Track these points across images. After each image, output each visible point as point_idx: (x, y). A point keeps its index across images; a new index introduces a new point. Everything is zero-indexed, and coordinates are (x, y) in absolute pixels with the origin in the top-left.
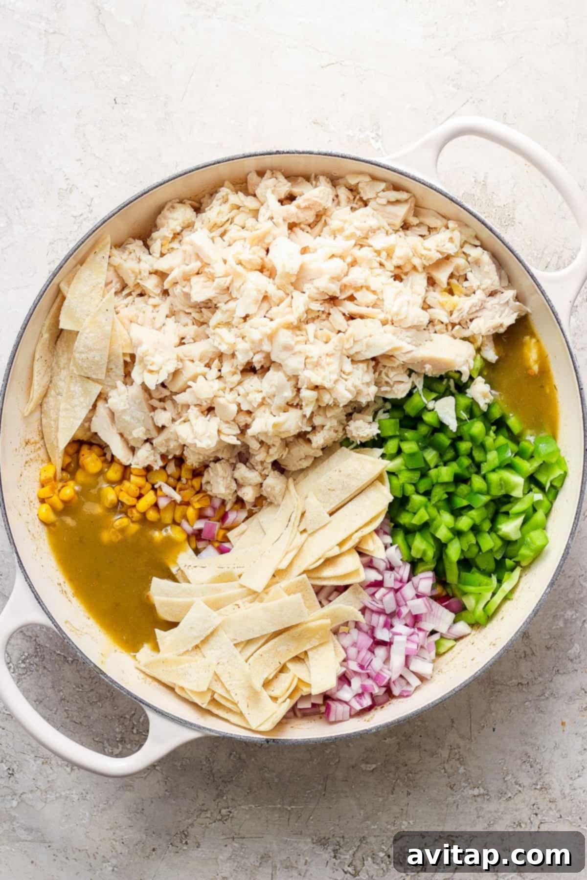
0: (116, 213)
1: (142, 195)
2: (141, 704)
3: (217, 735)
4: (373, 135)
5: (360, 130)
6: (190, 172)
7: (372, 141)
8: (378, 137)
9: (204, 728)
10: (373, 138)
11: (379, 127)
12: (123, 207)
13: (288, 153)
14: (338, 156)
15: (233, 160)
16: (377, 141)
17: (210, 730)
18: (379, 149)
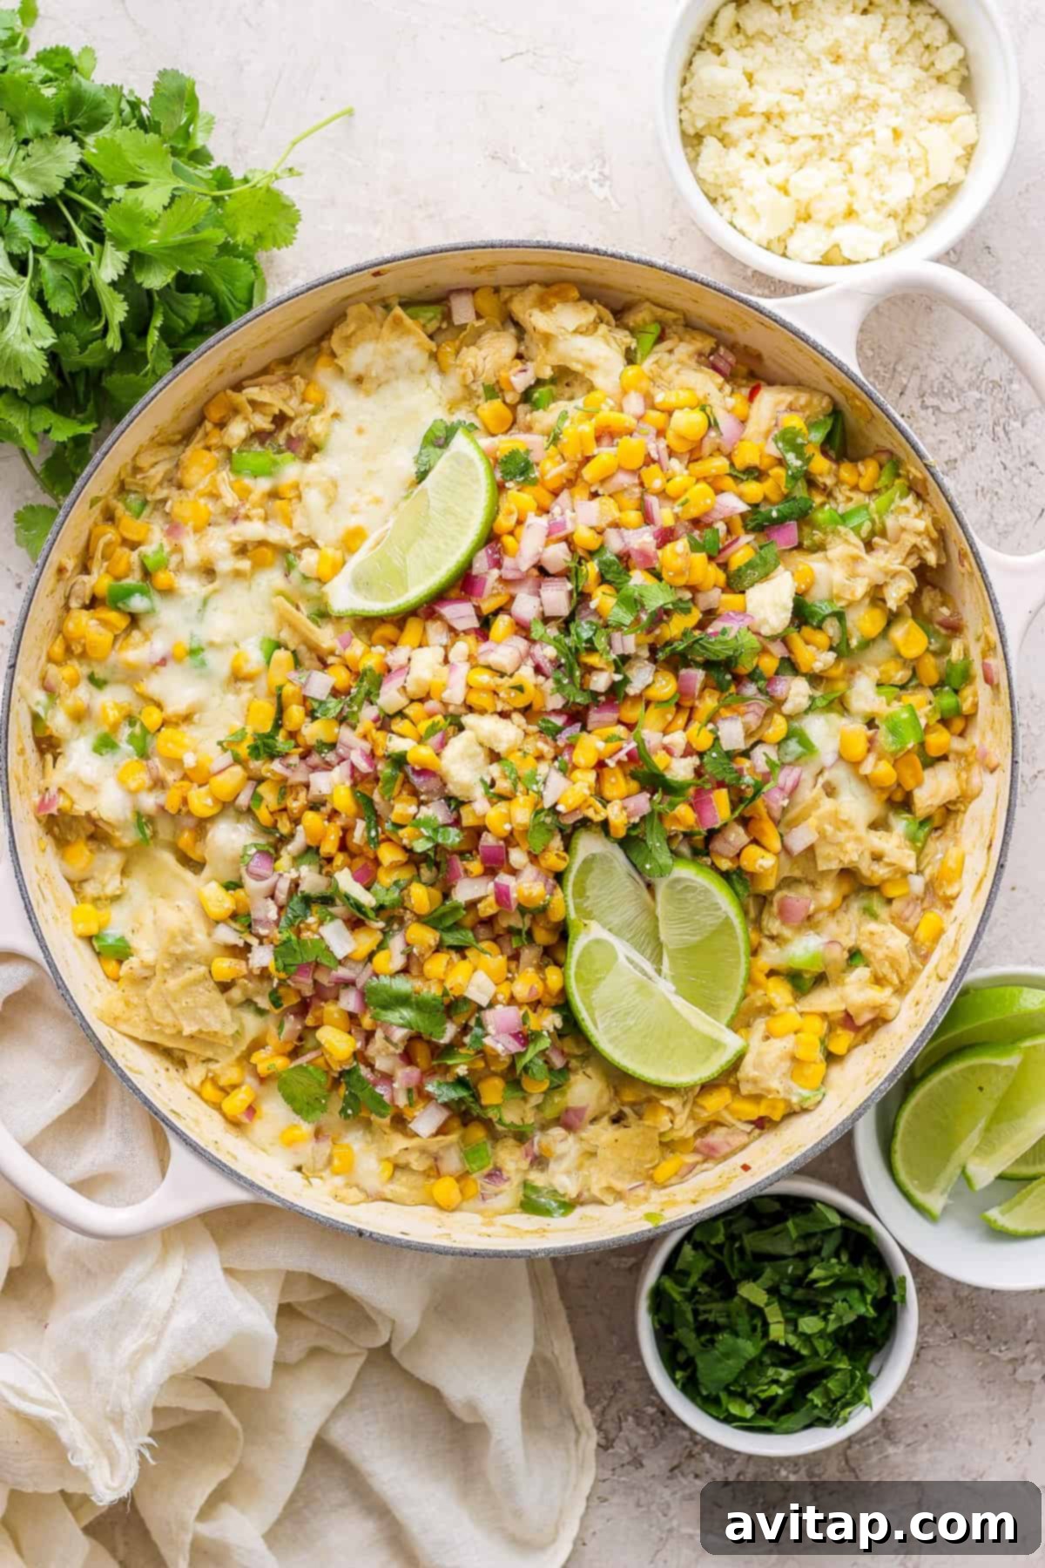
0: (302, 293)
1: (352, 273)
2: (162, 1124)
3: (278, 1204)
4: (595, 175)
5: (571, 167)
6: (441, 251)
7: (594, 187)
8: (603, 179)
9: (260, 1188)
10: (594, 181)
11: (604, 162)
12: (316, 286)
13: (613, 256)
14: (696, 281)
15: (518, 247)
16: (601, 185)
17: (269, 1194)
18: (606, 199)
